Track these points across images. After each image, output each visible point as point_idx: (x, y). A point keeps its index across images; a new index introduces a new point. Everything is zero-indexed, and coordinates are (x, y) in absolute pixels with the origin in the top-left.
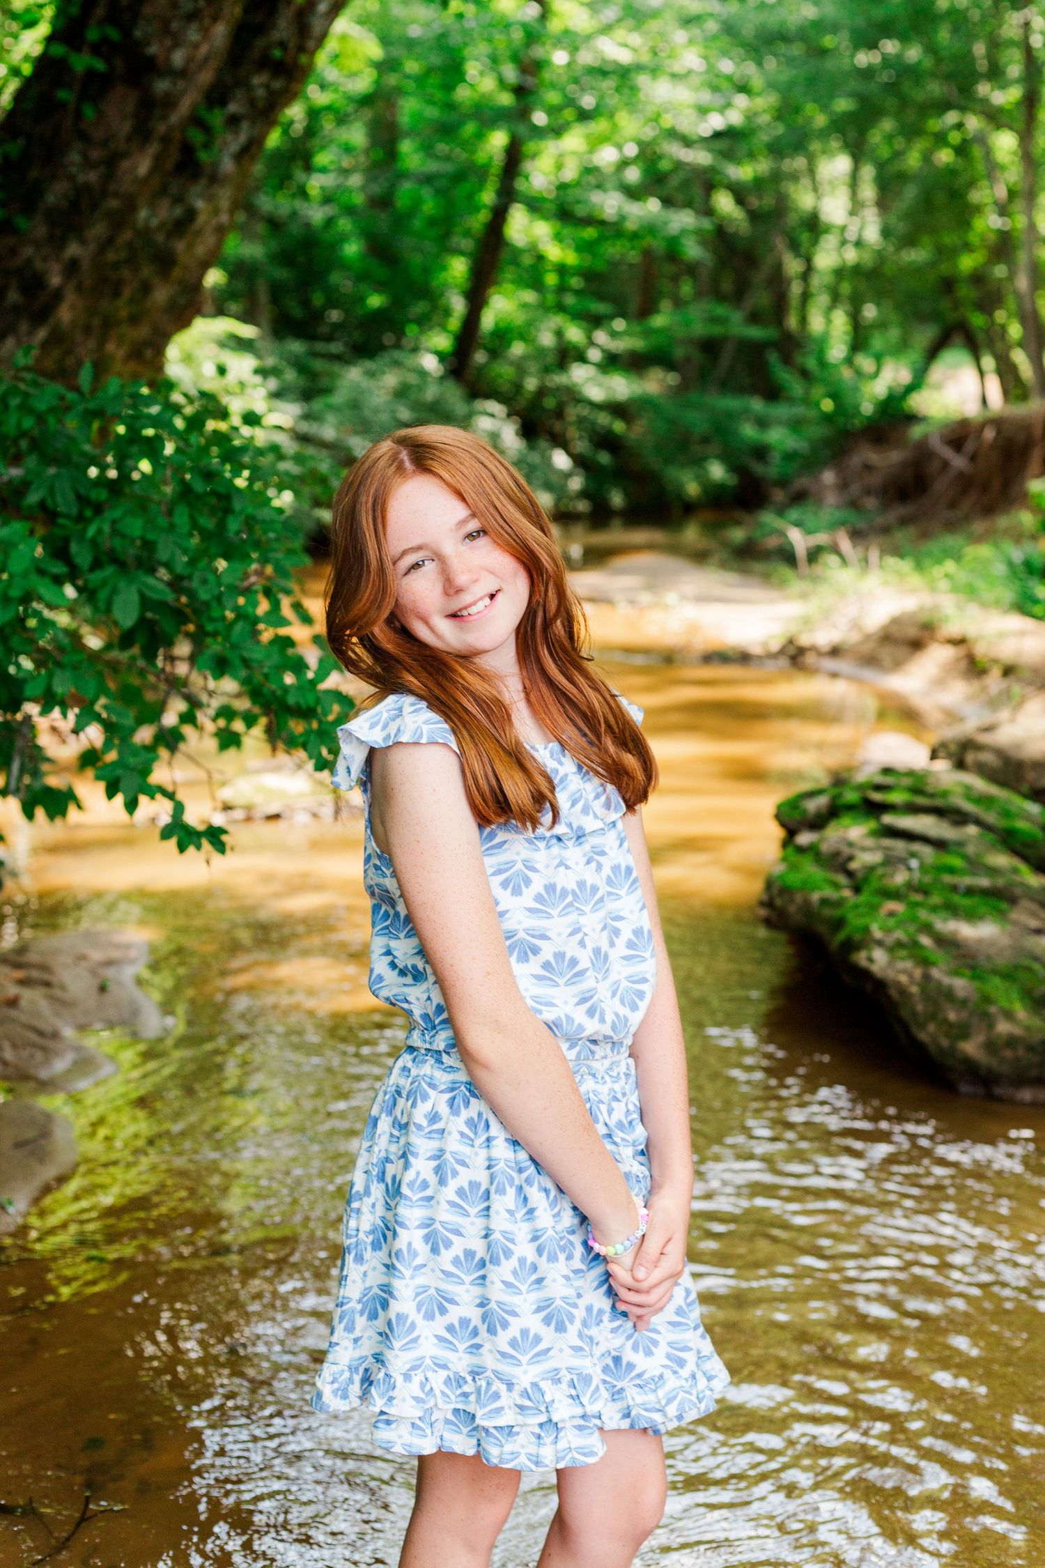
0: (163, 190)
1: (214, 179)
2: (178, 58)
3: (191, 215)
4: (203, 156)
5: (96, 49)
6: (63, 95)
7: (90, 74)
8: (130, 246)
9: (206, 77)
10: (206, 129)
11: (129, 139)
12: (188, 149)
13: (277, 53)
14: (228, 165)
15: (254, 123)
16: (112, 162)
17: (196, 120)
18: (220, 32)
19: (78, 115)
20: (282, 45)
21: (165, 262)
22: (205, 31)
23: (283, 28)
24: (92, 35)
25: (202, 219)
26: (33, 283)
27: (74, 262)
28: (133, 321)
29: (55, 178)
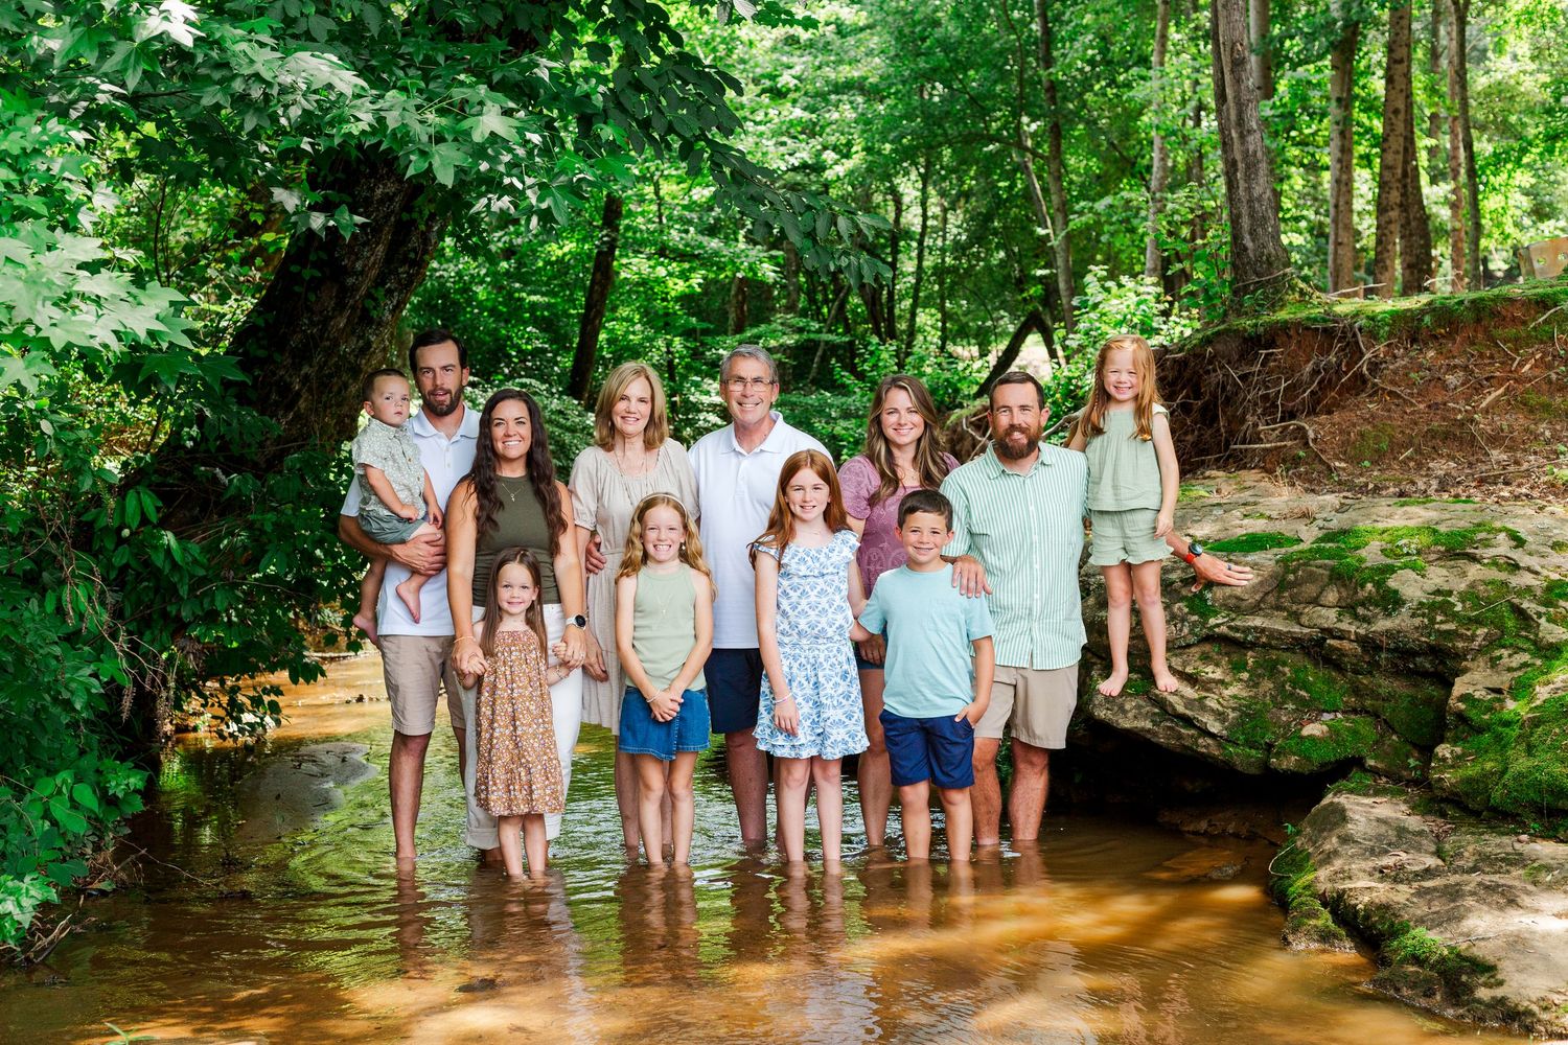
0: (353, 333)
1: (380, 324)
2: (359, 266)
3: (369, 344)
4: (374, 314)
5: (315, 265)
6: (297, 289)
7: (313, 278)
8: (336, 365)
9: (374, 272)
10: (375, 299)
11: (334, 309)
12: (365, 311)
13: (412, 255)
14: (387, 316)
15: (401, 292)
16: (325, 321)
17: (369, 295)
18: (381, 248)
19: (307, 299)
20: (414, 250)
21: (355, 371)
22: (372, 250)
23: (414, 241)
24: (313, 257)
25: (374, 346)
26: (284, 388)
27: (306, 377)
28: (339, 405)
29: (295, 332)
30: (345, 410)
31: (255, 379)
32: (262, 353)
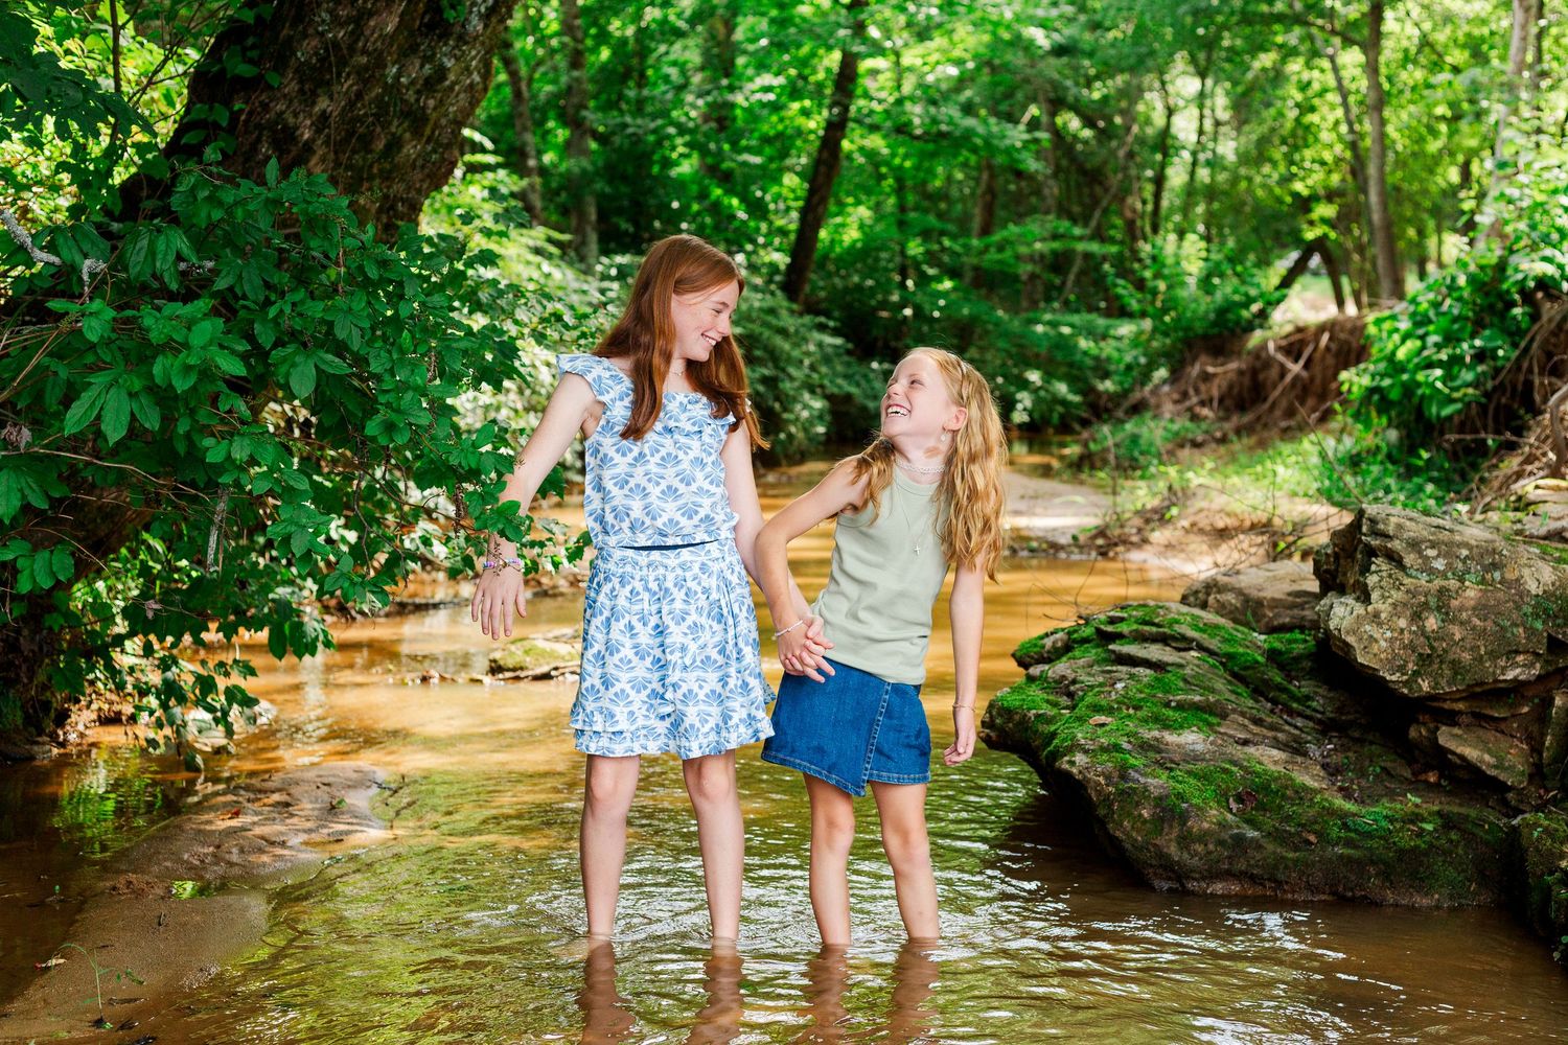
0: (413, 49)
1: (462, 39)
3: (441, 73)
4: (450, 15)
8: (379, 100)
12: (435, 9)
14: (476, 25)
16: (360, 20)
21: (417, 120)
25: (452, 77)
26: (285, 137)
27: (324, 117)
28: (387, 177)
29: (305, 36)
30: (398, 188)
31: (235, 116)
32: (245, 70)
